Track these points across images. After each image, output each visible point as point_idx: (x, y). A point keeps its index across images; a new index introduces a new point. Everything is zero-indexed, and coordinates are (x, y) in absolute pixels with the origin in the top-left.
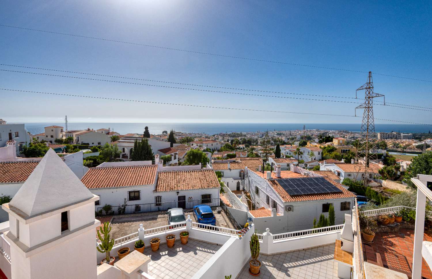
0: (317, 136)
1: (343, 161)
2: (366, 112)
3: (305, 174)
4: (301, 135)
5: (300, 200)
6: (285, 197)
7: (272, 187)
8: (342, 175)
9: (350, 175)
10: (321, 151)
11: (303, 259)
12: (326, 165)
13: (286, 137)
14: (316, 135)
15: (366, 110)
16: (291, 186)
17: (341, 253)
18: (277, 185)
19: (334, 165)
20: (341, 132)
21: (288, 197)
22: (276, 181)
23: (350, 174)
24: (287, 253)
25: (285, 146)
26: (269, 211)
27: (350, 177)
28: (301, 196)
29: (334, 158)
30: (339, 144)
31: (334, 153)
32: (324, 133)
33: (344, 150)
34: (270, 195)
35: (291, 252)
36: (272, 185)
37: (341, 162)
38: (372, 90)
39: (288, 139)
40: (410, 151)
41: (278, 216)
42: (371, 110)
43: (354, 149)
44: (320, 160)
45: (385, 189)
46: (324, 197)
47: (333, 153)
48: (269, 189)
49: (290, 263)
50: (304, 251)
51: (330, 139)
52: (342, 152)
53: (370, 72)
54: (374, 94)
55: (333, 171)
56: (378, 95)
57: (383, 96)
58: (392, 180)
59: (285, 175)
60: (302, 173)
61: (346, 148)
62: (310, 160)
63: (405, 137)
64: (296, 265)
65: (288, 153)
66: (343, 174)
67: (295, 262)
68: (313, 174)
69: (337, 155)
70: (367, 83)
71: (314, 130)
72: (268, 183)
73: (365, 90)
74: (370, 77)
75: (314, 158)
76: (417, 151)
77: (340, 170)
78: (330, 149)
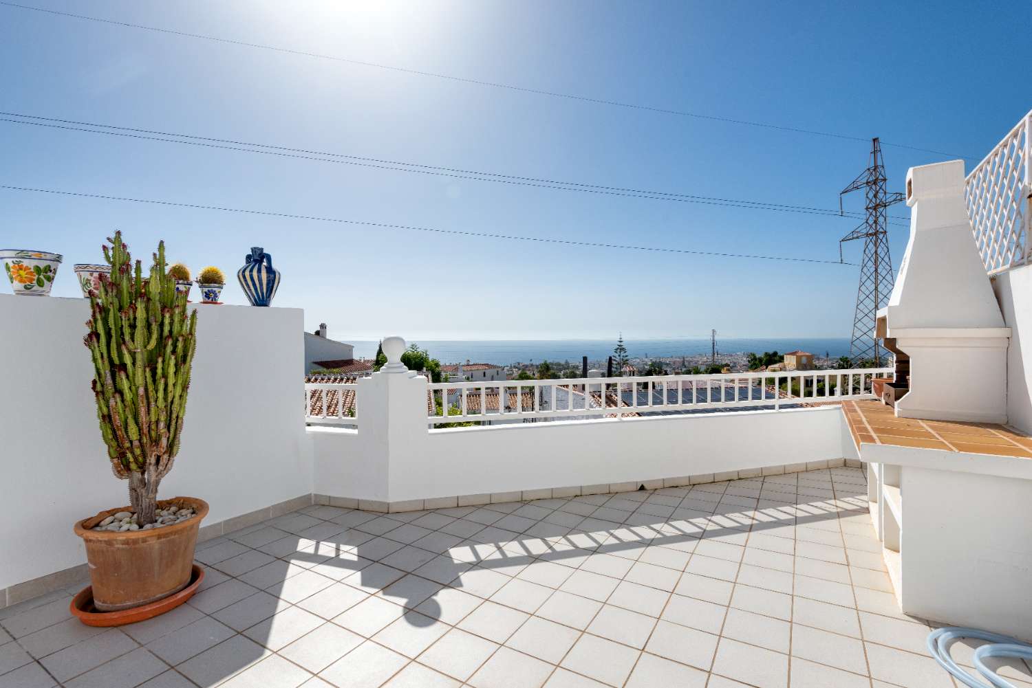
15: (868, 242)
38: (884, 187)
42: (884, 240)
51: (777, 358)
53: (875, 140)
54: (888, 196)
56: (899, 198)
70: (869, 169)
73: (864, 190)
74: (875, 152)
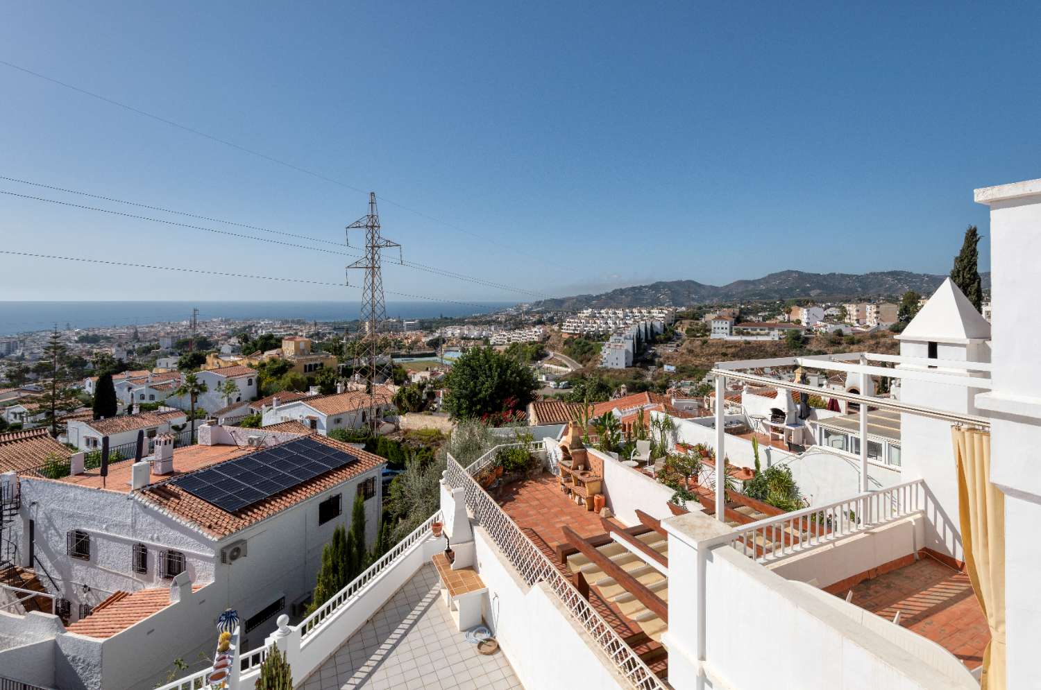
0: (226, 337)
1: (314, 391)
2: (370, 276)
3: (251, 442)
4: (173, 337)
5: (265, 515)
6: (216, 524)
7: (161, 511)
8: (322, 424)
9: (338, 421)
10: (254, 374)
11: (379, 644)
12: (278, 410)
13: (119, 346)
14: (223, 335)
15: (368, 272)
16: (228, 485)
17: (457, 577)
18: (177, 496)
19: (301, 404)
20: (287, 322)
21: (227, 520)
22: (170, 486)
23: (337, 417)
24: (333, 657)
25: (127, 374)
26: (152, 594)
27: (340, 426)
28: (263, 503)
29: (290, 389)
30: (298, 353)
31: (289, 376)
32: (245, 328)
33: (310, 365)
34: (152, 539)
35: (342, 647)
36: (161, 503)
37: (308, 394)
38: (378, 232)
39: (130, 352)
40: (419, 353)
41: (195, 591)
42: (378, 273)
43: (332, 361)
44: (253, 400)
45: (406, 432)
46: (323, 485)
47: (287, 376)
48: (144, 520)
49: (353, 674)
50: (370, 625)
51: (273, 341)
52: (305, 371)
53: (372, 194)
54: (381, 241)
55: (299, 419)
56: (389, 244)
57: (398, 245)
58: (414, 412)
59: (188, 461)
60: (239, 443)
61: (314, 359)
62: (226, 405)
63: (411, 328)
64: (371, 668)
65: (143, 397)
66: (324, 423)
67: (366, 664)
68: (274, 437)
69: (298, 380)
70: (367, 216)
71: (215, 320)
72: (144, 500)
73: (364, 231)
74: (371, 203)
75: (234, 396)
76: (428, 352)
77: (315, 413)
78: (276, 366)
